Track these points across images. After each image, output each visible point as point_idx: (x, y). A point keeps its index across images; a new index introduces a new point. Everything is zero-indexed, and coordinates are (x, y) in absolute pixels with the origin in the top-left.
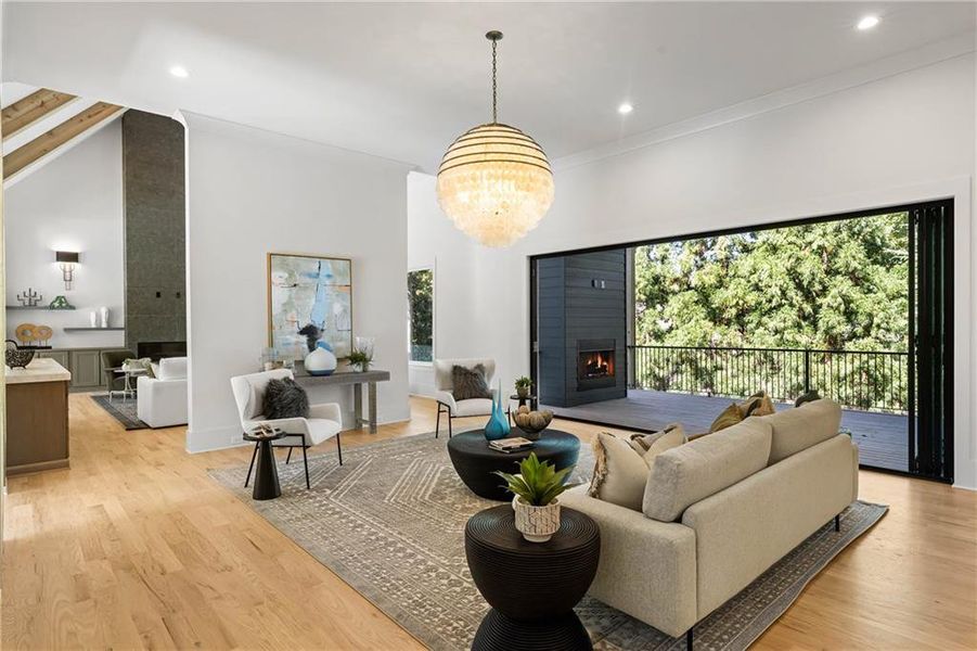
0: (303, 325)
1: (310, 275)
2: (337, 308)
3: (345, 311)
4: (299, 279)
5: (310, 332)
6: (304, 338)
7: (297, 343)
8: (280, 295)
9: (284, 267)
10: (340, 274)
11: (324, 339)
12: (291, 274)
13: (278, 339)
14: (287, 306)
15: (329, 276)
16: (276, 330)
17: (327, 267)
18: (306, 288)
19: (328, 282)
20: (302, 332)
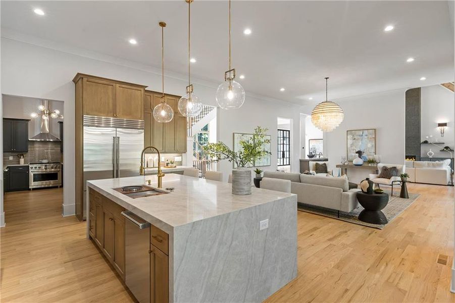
0: (357, 151)
1: (360, 136)
2: (369, 145)
3: (372, 146)
4: (356, 137)
5: (360, 153)
6: (357, 155)
7: (355, 156)
8: (350, 142)
9: (351, 134)
10: (370, 134)
11: (364, 155)
12: (353, 136)
13: (349, 155)
14: (352, 145)
15: (366, 135)
16: (348, 152)
17: (366, 132)
18: (358, 139)
19: (366, 137)
20: (357, 153)
